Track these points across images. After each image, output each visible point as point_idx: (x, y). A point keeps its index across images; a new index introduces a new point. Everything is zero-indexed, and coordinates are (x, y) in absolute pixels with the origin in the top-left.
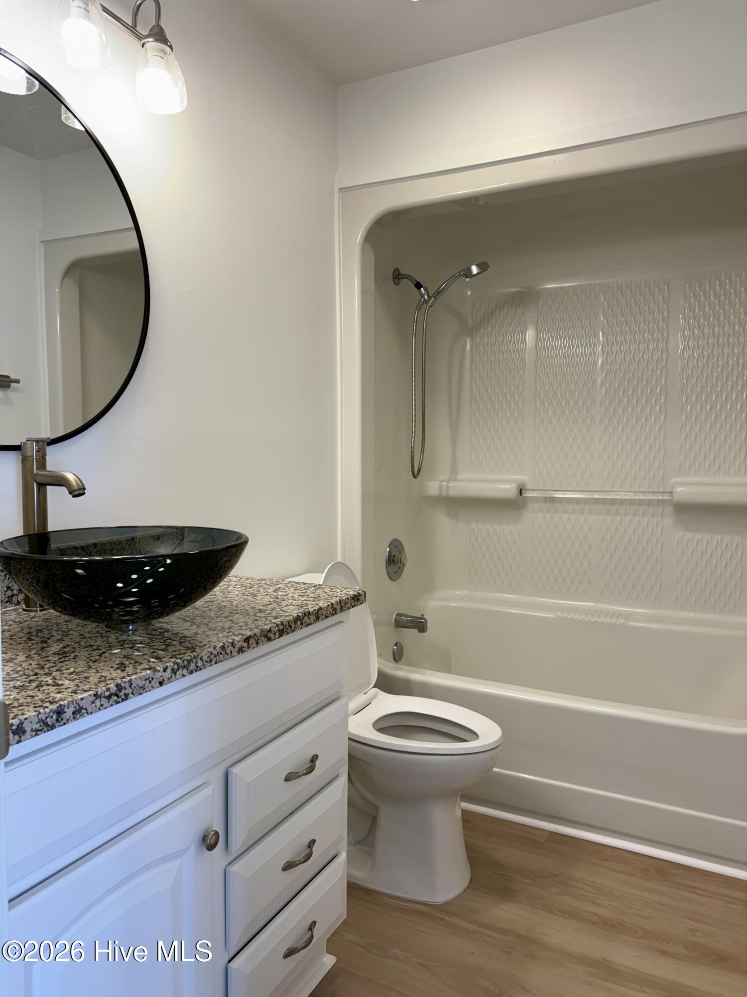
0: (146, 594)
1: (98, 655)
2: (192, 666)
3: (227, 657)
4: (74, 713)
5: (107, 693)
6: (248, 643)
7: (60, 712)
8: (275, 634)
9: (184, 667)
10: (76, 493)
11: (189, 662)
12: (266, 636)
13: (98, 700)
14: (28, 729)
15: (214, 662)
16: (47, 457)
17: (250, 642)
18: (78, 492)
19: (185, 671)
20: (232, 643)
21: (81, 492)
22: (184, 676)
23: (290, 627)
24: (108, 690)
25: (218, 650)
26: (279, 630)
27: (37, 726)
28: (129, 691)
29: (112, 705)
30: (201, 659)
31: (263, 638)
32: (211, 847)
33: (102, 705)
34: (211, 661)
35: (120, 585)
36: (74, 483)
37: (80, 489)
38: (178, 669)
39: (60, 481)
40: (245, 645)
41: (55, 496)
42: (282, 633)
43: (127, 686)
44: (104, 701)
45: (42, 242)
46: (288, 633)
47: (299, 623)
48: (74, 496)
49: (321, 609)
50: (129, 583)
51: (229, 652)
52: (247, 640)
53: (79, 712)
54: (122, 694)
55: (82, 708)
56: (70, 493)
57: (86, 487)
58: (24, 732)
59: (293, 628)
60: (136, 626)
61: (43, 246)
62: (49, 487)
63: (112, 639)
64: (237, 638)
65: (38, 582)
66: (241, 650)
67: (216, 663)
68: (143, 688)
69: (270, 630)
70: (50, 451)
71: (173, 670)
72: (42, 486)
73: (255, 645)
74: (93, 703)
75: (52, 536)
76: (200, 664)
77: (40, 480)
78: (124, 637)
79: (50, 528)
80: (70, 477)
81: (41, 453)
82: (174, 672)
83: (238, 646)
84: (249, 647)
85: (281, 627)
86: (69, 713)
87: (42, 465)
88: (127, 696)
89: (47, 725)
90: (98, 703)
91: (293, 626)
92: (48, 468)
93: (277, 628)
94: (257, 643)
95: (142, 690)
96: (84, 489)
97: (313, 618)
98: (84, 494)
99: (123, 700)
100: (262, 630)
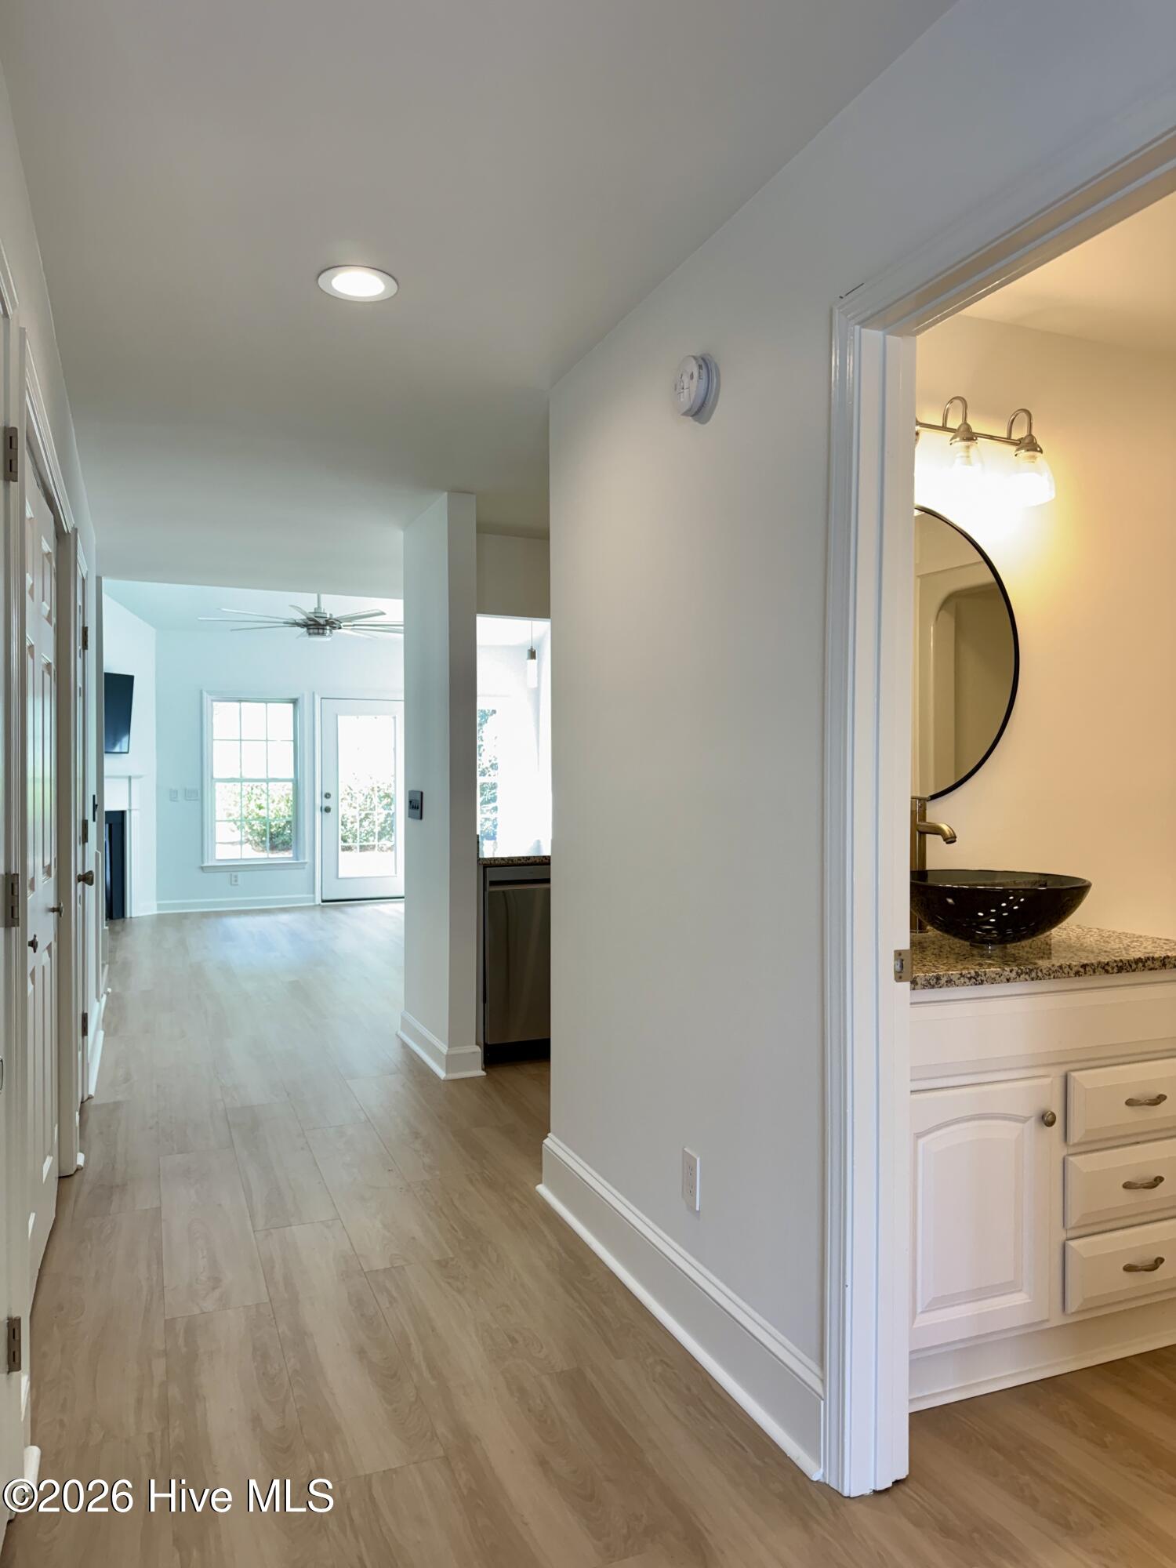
0: (1000, 925)
1: (962, 957)
2: (1033, 975)
3: (1064, 975)
4: (947, 982)
5: (969, 976)
6: (1085, 969)
7: (938, 978)
8: (1113, 968)
9: (1027, 973)
10: (949, 840)
11: (1031, 970)
12: (1103, 968)
13: (962, 979)
14: (919, 983)
15: (1052, 976)
16: (927, 811)
17: (1087, 969)
18: (950, 839)
19: (1027, 977)
20: (1069, 966)
21: (953, 840)
22: (1026, 980)
23: (1131, 966)
24: (969, 973)
25: (1056, 968)
26: (1117, 966)
27: (924, 983)
28: (983, 978)
29: (971, 985)
30: (1041, 971)
31: (1100, 969)
32: (1050, 1124)
33: (965, 982)
34: (1050, 975)
35: (981, 914)
36: (948, 833)
37: (951, 838)
38: (1022, 973)
39: (937, 831)
40: (1082, 970)
41: (933, 842)
42: (1120, 969)
43: (983, 974)
44: (966, 980)
45: (918, 576)
46: (1128, 971)
47: (1140, 965)
48: (947, 843)
49: (1168, 957)
50: (988, 914)
51: (1066, 972)
52: (1084, 966)
53: (949, 982)
54: (979, 979)
55: (951, 980)
56: (944, 840)
57: (957, 835)
58: (917, 984)
59: (1133, 968)
60: (995, 947)
61: (919, 580)
62: (928, 835)
63: (975, 952)
64: (1074, 963)
65: (922, 903)
66: (1077, 973)
67: (1054, 978)
68: (994, 979)
69: (1108, 964)
70: (929, 805)
71: (1017, 973)
72: (923, 834)
73: (1092, 973)
74: (959, 979)
75: (929, 873)
76: (1040, 974)
77: (921, 829)
78: (985, 952)
79: (928, 868)
80: (945, 827)
81: (922, 809)
82: (1019, 975)
83: (1075, 969)
84: (1085, 973)
85: (1120, 964)
86: (943, 980)
87: (923, 817)
88: (982, 983)
89: (930, 983)
90: (962, 980)
91: (1134, 966)
92: (928, 821)
93: (1115, 964)
94: (1094, 972)
95: (993, 981)
96: (956, 837)
97: (1157, 964)
98: (955, 841)
99: (979, 984)
100: (1099, 962)
